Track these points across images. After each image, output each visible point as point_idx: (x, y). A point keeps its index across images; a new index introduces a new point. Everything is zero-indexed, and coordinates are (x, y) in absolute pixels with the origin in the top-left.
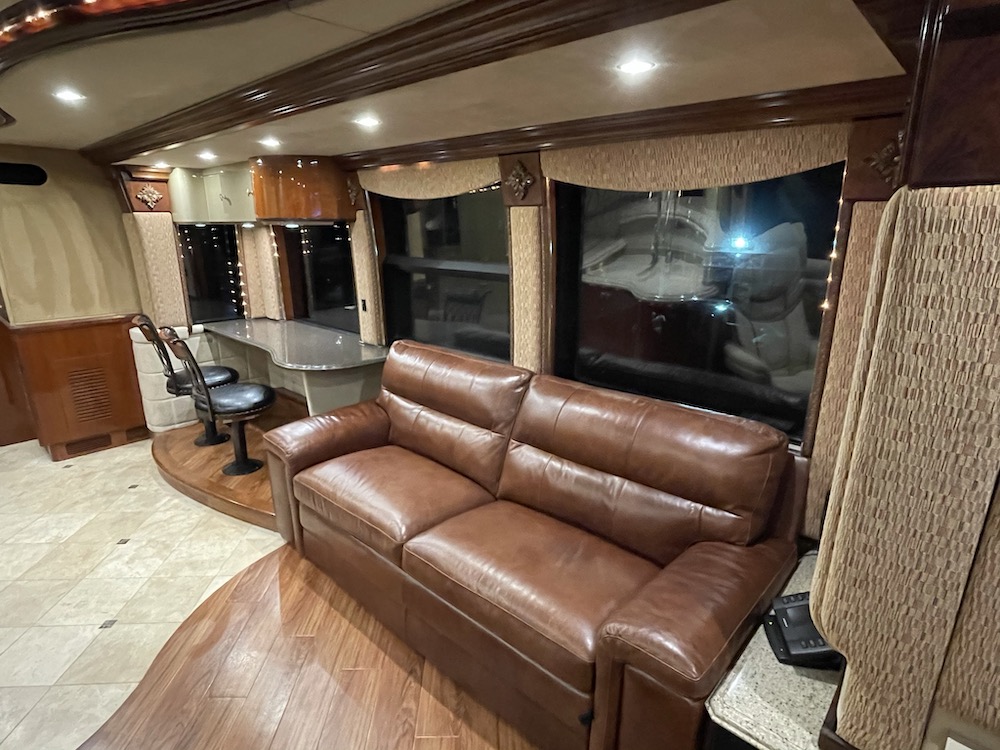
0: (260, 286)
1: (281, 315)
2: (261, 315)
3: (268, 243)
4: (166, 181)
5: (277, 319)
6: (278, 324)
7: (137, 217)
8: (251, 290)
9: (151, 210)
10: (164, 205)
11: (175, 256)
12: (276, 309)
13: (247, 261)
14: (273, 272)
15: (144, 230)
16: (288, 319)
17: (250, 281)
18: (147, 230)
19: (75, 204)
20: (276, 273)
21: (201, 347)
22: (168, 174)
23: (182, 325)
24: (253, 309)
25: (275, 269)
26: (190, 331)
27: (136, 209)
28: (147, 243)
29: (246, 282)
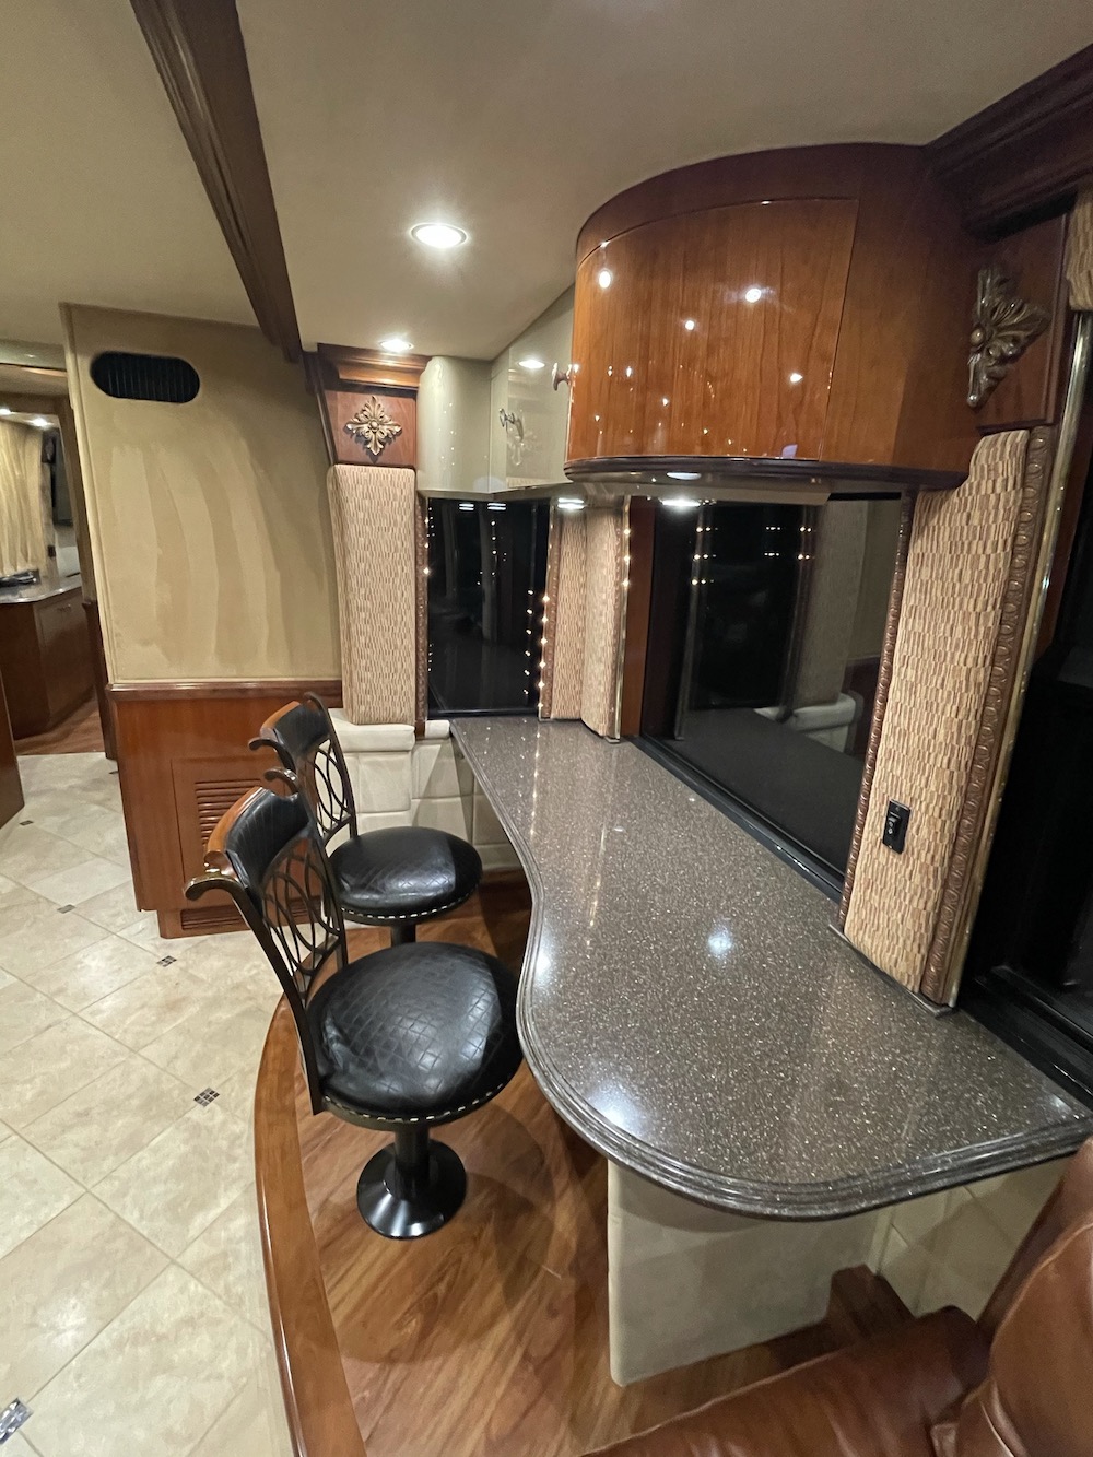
0: (581, 651)
1: (611, 727)
2: (572, 715)
3: (612, 554)
4: (411, 393)
5: (601, 733)
6: (600, 745)
7: (340, 474)
8: (559, 660)
9: (374, 461)
10: (400, 451)
11: (409, 568)
12: (603, 710)
13: (563, 594)
14: (610, 626)
15: (351, 506)
16: (625, 737)
17: (560, 637)
18: (358, 508)
19: (243, 444)
20: (617, 628)
21: (438, 767)
22: (417, 373)
23: (403, 721)
24: (557, 698)
25: (617, 619)
26: (420, 732)
27: (340, 458)
28: (353, 535)
29: (552, 640)
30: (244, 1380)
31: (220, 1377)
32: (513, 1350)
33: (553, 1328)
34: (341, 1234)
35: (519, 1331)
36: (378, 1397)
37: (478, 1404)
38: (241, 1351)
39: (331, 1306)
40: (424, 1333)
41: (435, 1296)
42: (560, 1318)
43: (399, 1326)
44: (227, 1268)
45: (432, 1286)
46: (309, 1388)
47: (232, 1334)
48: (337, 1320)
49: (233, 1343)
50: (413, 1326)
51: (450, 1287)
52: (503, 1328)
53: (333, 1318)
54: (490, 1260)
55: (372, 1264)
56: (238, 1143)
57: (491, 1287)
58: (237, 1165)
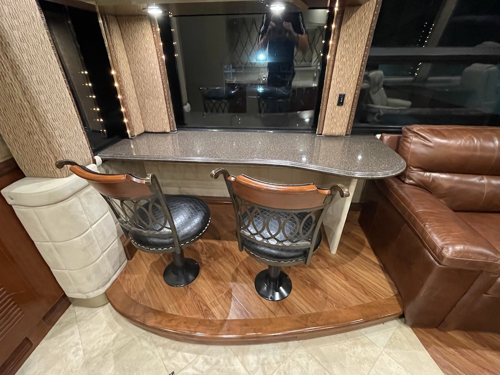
30: (310, 355)
31: (308, 364)
32: (326, 271)
33: (322, 262)
34: (286, 307)
35: (321, 268)
36: (335, 303)
37: (338, 281)
38: (300, 356)
39: (309, 312)
40: (320, 289)
41: (310, 285)
42: (320, 259)
43: (317, 295)
44: (269, 363)
45: (307, 284)
46: (332, 321)
47: (294, 360)
48: (314, 311)
49: (297, 359)
50: (318, 292)
51: (308, 280)
52: (320, 271)
53: (313, 312)
54: (302, 269)
55: (298, 300)
56: (209, 360)
57: (310, 271)
58: (222, 360)
